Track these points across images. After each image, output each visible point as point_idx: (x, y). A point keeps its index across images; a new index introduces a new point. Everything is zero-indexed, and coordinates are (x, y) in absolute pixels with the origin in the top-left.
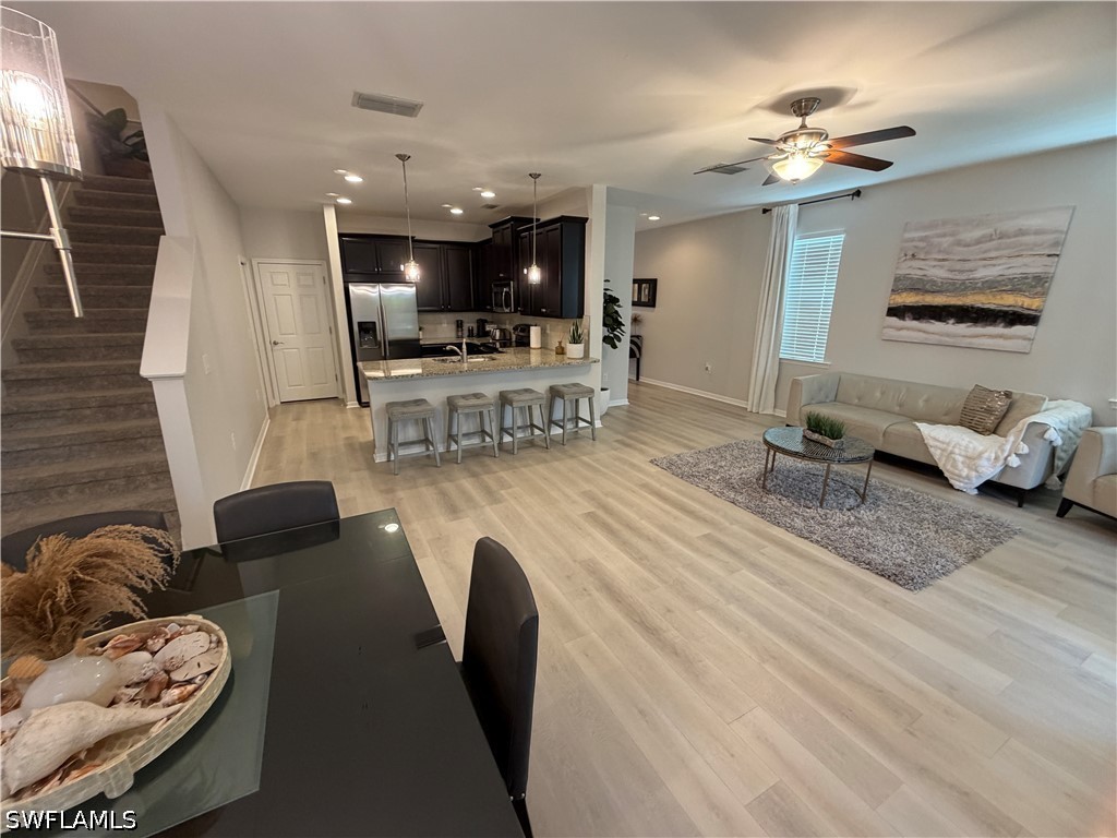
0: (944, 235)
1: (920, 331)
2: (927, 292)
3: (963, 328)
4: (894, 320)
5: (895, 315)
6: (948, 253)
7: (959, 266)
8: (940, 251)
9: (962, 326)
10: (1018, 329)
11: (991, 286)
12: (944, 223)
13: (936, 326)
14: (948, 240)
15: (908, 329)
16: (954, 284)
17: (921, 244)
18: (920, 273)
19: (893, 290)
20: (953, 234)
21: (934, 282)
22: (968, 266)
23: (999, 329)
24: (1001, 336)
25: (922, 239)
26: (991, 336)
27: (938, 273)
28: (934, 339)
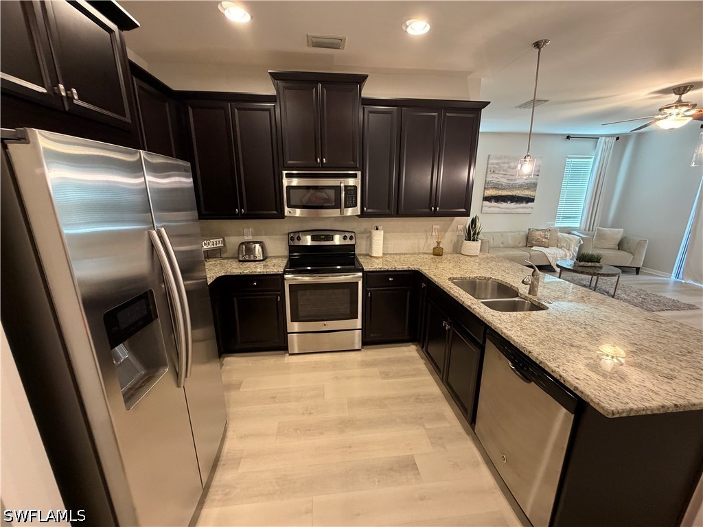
0: (505, 163)
1: (498, 207)
2: (500, 189)
3: (513, 205)
4: (486, 203)
5: (488, 201)
6: (506, 171)
7: (510, 177)
8: (504, 171)
9: (513, 204)
10: (530, 204)
11: (521, 187)
12: (505, 157)
13: (504, 205)
14: (506, 165)
15: (493, 207)
16: (509, 186)
17: (497, 166)
18: (497, 180)
19: (485, 188)
20: (508, 163)
21: (502, 185)
22: (513, 178)
23: (524, 205)
24: (525, 207)
25: (497, 164)
26: (522, 208)
27: (504, 181)
28: (503, 211)
